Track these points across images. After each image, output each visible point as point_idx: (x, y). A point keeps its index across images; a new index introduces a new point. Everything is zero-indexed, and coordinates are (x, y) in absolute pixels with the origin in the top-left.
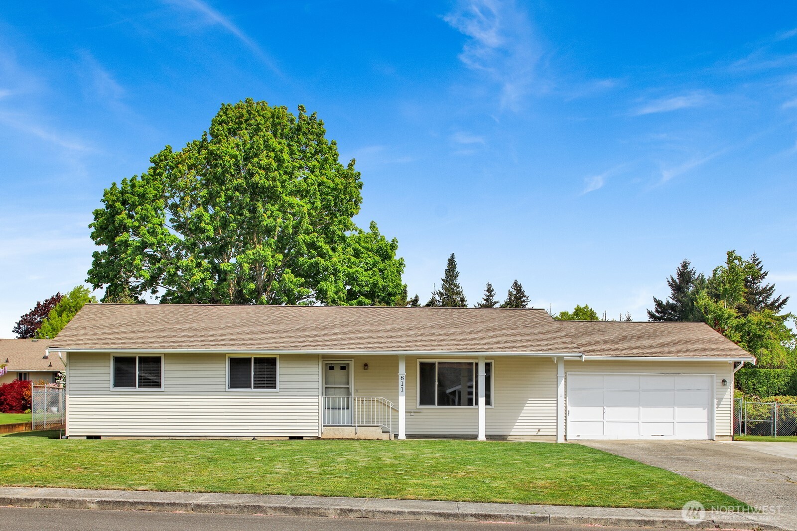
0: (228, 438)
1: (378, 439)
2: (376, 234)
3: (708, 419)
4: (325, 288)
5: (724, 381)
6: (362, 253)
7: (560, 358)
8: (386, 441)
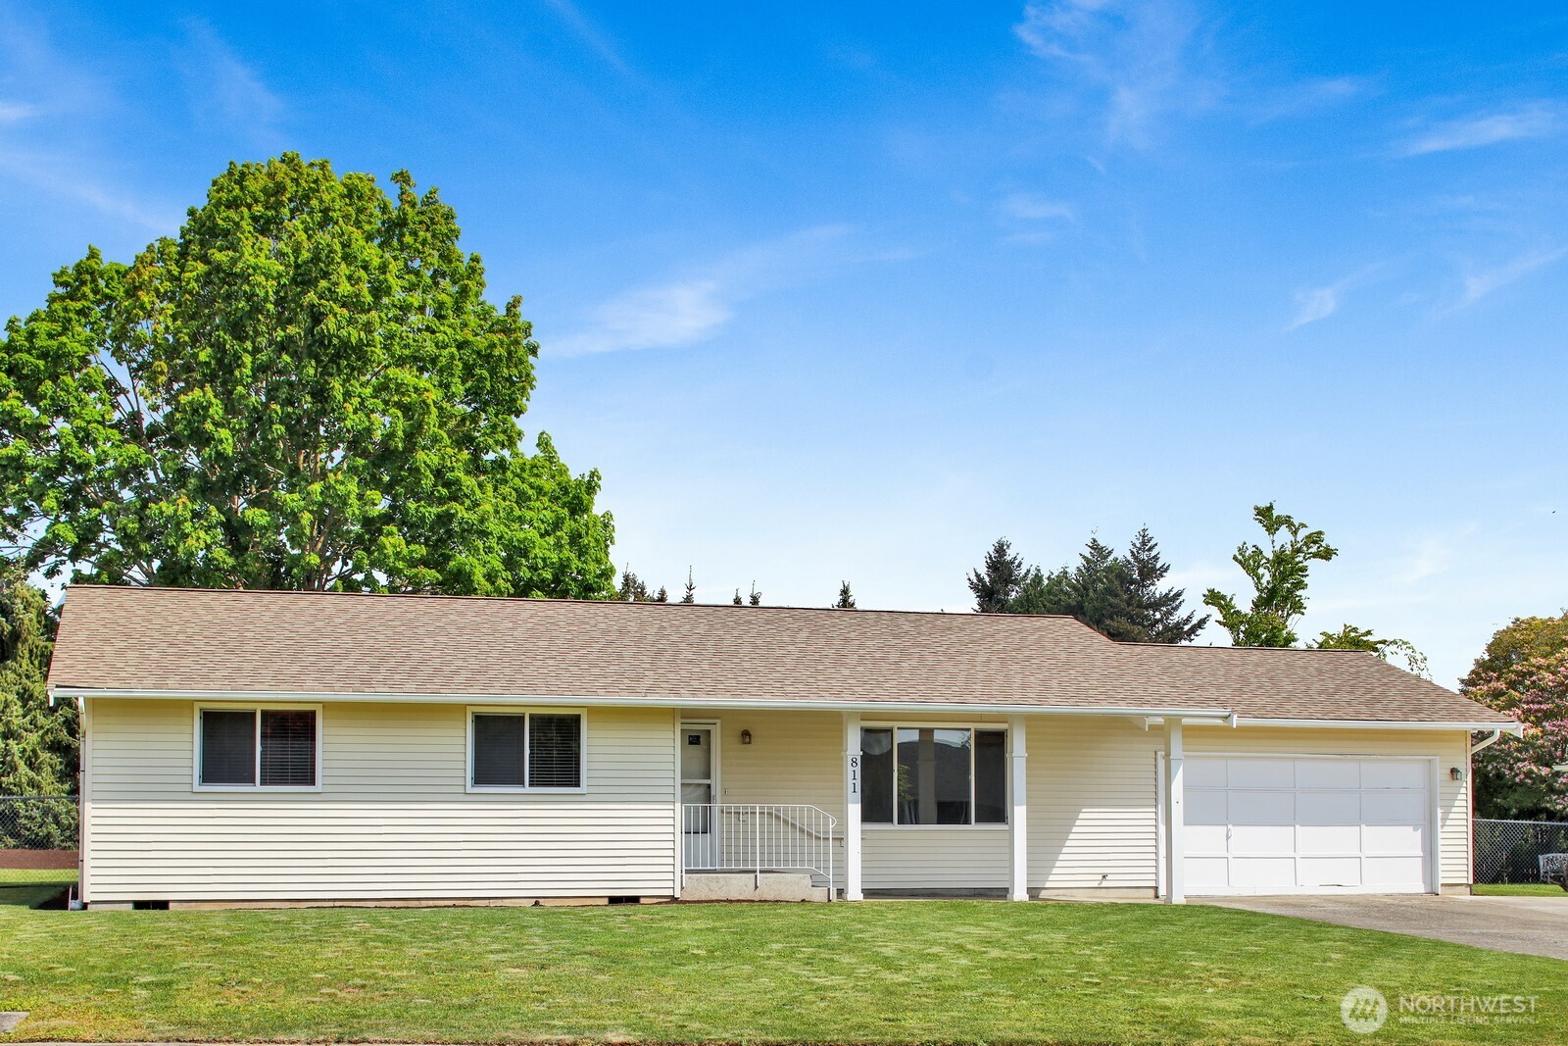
0: (471, 903)
1: (803, 901)
2: (551, 459)
3: (1424, 851)
4: (468, 568)
5: (1454, 771)
6: (529, 499)
7: (1173, 721)
8: (822, 905)
